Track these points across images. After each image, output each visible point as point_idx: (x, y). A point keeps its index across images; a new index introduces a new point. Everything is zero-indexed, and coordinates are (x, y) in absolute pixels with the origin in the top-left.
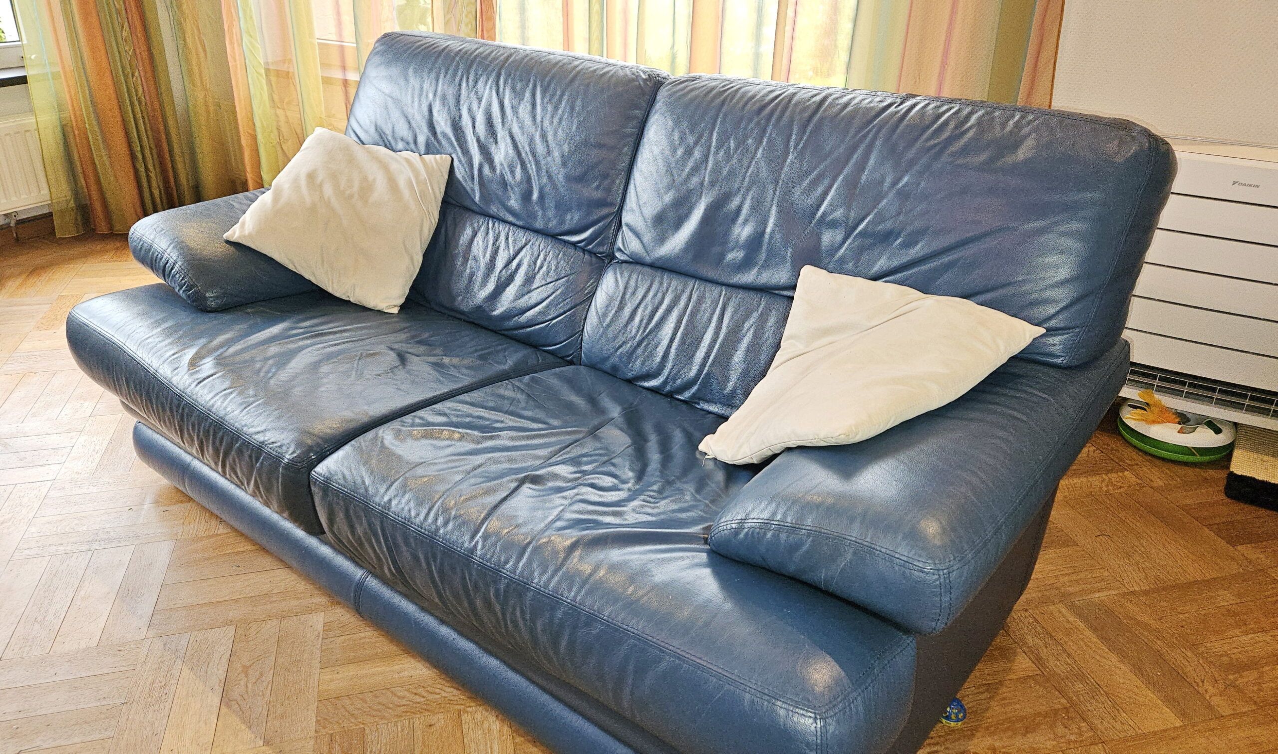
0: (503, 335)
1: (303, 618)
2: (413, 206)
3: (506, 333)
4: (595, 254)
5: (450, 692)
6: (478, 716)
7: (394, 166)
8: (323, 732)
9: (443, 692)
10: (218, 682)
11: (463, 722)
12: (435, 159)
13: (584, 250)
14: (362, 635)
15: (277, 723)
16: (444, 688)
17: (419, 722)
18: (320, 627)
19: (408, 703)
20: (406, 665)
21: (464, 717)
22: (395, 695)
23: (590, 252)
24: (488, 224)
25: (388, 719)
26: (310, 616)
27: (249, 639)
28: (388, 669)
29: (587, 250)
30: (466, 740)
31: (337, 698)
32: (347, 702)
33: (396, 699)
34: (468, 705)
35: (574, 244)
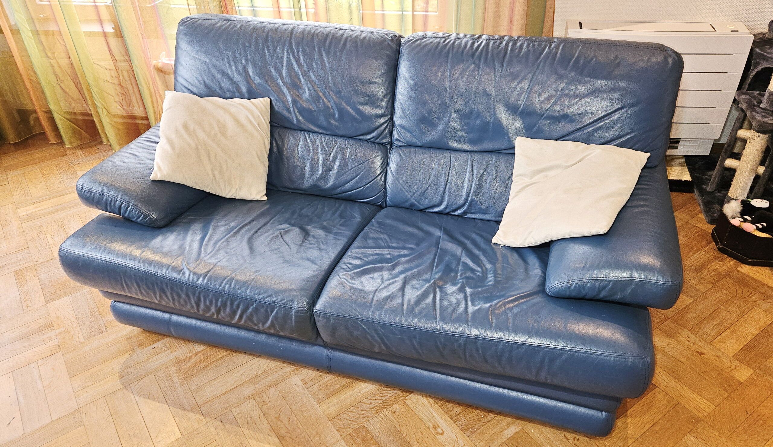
0: (333, 198)
1: (287, 381)
2: (255, 133)
3: (335, 196)
4: (380, 144)
5: (391, 393)
6: (413, 399)
7: (233, 110)
8: (344, 434)
9: (388, 394)
10: (269, 430)
11: (409, 405)
12: (260, 101)
13: (373, 143)
14: (326, 380)
15: (317, 439)
16: (389, 392)
17: (387, 412)
18: (300, 383)
19: (375, 405)
20: (360, 387)
21: (407, 402)
22: (367, 404)
23: (378, 143)
24: (305, 135)
25: (372, 417)
26: (290, 379)
27: (267, 402)
28: (352, 392)
29: (376, 143)
30: (416, 413)
31: (339, 415)
32: (345, 416)
33: (368, 405)
34: (405, 396)
35: (367, 140)
